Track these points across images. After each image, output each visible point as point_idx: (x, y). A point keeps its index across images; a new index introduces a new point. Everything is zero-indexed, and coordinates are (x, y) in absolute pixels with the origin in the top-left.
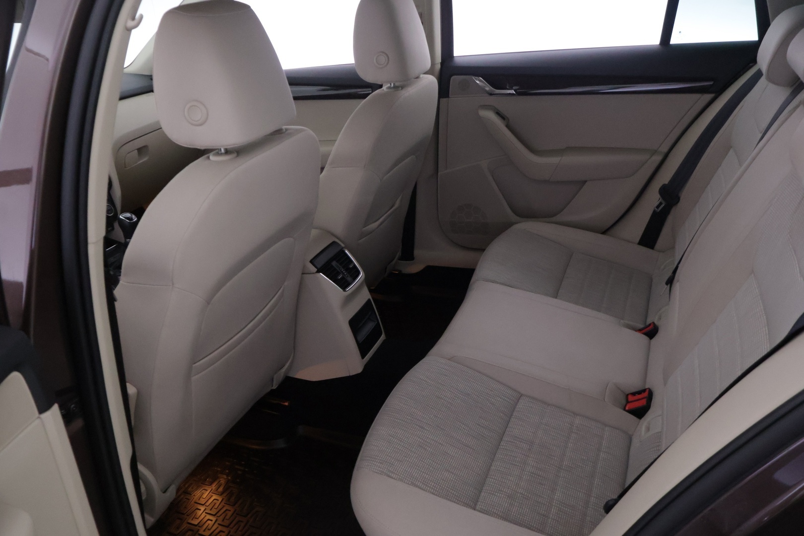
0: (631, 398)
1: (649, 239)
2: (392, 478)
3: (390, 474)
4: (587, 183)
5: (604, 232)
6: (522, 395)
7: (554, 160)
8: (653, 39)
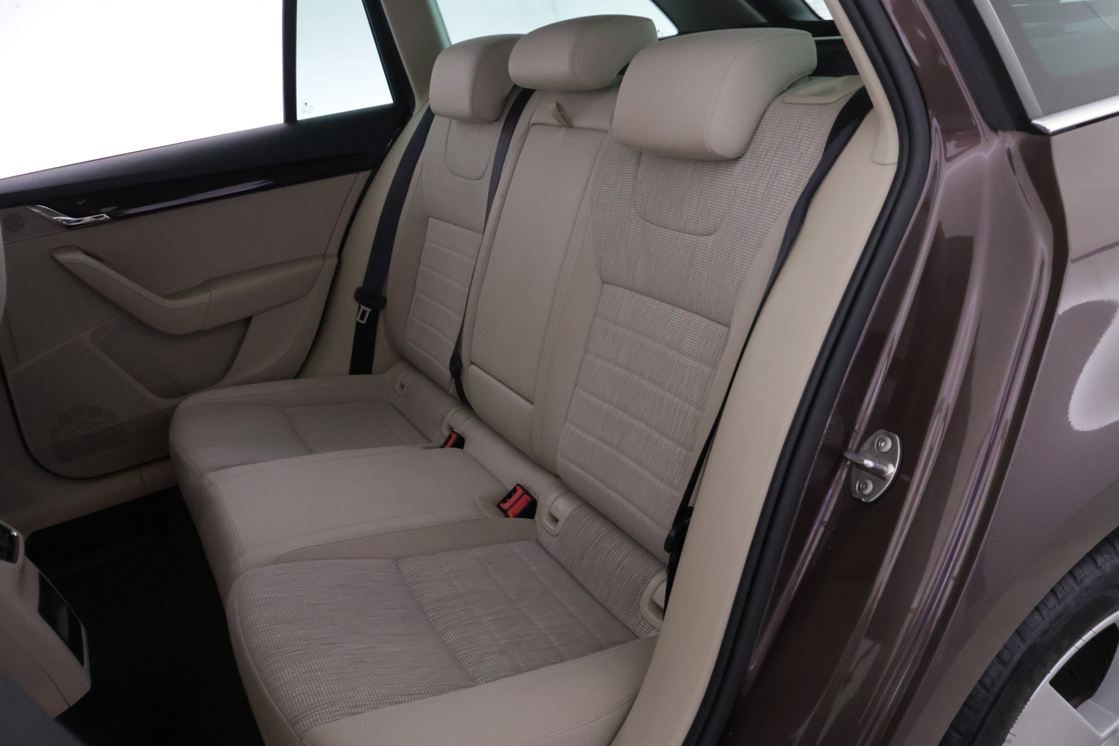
0: (505, 506)
1: (362, 362)
2: (359, 713)
3: (353, 710)
4: (253, 319)
5: (297, 376)
6: (397, 559)
7: (202, 298)
8: (274, 117)
